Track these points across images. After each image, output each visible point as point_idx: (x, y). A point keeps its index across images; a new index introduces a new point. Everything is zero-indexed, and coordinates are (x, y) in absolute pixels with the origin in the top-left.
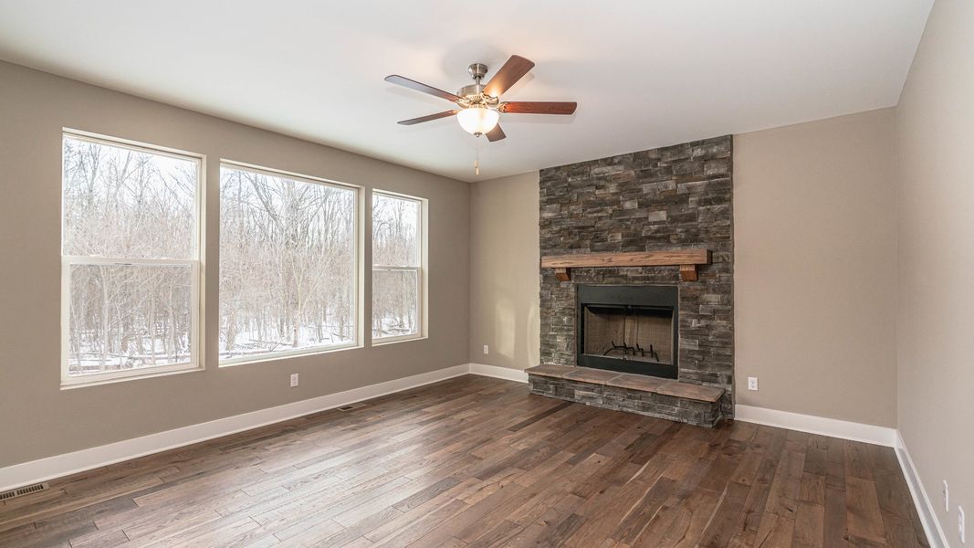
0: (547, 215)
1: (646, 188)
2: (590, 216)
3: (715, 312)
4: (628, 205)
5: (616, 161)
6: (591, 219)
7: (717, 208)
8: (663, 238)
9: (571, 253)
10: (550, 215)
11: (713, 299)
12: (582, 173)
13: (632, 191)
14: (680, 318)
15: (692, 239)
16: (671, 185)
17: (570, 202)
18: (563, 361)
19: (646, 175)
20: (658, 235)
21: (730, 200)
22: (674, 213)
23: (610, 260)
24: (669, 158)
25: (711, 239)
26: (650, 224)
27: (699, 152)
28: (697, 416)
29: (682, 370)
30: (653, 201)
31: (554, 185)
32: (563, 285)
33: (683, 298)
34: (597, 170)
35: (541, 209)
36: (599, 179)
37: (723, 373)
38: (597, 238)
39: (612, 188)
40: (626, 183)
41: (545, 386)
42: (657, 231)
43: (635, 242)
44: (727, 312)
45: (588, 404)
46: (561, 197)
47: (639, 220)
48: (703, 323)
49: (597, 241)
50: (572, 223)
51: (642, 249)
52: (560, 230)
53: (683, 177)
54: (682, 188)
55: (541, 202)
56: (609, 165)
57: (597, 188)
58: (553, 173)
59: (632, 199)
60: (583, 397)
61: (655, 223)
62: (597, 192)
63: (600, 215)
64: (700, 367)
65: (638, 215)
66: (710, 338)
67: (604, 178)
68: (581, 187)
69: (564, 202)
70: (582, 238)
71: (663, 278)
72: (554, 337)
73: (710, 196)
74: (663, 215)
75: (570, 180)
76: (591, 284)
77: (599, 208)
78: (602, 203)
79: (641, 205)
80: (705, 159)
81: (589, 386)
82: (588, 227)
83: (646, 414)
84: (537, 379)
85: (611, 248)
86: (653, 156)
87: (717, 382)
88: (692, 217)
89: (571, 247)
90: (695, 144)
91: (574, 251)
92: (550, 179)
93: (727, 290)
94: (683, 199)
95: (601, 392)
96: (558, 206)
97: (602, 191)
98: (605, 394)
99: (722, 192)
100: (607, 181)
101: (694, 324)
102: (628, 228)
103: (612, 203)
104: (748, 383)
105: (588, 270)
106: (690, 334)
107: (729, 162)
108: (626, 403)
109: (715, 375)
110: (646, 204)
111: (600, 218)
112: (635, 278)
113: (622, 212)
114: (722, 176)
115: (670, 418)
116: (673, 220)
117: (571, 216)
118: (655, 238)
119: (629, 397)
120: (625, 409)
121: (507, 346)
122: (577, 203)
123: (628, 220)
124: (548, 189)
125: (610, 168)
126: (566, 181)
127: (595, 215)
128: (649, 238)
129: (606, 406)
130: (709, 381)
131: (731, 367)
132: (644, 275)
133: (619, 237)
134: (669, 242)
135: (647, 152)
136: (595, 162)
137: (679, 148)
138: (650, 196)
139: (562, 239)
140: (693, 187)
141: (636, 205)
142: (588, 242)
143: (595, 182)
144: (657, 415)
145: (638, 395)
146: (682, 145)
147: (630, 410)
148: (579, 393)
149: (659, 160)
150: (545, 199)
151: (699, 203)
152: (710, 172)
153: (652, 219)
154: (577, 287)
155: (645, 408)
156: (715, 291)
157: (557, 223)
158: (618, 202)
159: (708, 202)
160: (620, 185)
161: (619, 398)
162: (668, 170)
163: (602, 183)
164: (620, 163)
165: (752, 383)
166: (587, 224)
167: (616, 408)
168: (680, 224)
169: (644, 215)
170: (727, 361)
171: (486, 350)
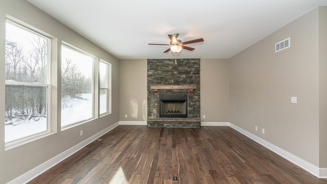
0: (150, 73)
1: (180, 69)
2: (164, 74)
3: (197, 100)
4: (175, 73)
5: (172, 60)
6: (164, 75)
7: (197, 75)
8: (184, 82)
9: (158, 85)
10: (151, 73)
11: (196, 97)
12: (162, 62)
13: (176, 69)
14: (188, 102)
15: (191, 83)
16: (186, 69)
17: (158, 70)
18: (155, 117)
19: (180, 65)
20: (183, 81)
21: (200, 74)
22: (187, 76)
23: (172, 87)
24: (186, 61)
25: (196, 83)
26: (181, 78)
27: (193, 61)
28: (197, 126)
29: (189, 115)
31: (152, 64)
32: (156, 94)
33: (189, 97)
34: (166, 62)
35: (148, 71)
36: (167, 64)
37: (198, 115)
38: (166, 81)
39: (171, 67)
40: (174, 67)
41: (154, 124)
42: (183, 80)
43: (177, 83)
44: (199, 100)
45: (168, 127)
46: (155, 68)
47: (178, 77)
48: (194, 103)
50: (158, 76)
51: (179, 85)
52: (154, 78)
53: (189, 67)
54: (189, 70)
55: (148, 69)
56: (170, 61)
57: (166, 67)
58: (152, 61)
59: (176, 71)
61: (182, 78)
63: (167, 74)
64: (193, 114)
65: (178, 75)
66: (195, 107)
67: (168, 64)
68: (162, 66)
69: (156, 70)
70: (162, 81)
71: (184, 92)
72: (153, 110)
73: (195, 72)
74: (184, 76)
76: (164, 94)
77: (167, 73)
78: (167, 71)
80: (194, 63)
81: (168, 122)
82: (163, 78)
83: (184, 127)
84: (151, 123)
85: (170, 84)
86: (182, 60)
87: (197, 117)
88: (191, 77)
89: (158, 83)
90: (192, 59)
91: (159, 84)
92: (151, 62)
93: (199, 95)
94: (189, 73)
95: (172, 124)
96: (154, 71)
97: (168, 68)
99: (198, 72)
101: (192, 103)
102: (175, 79)
103: (170, 72)
104: (203, 117)
105: (163, 90)
106: (191, 106)
107: (199, 65)
108: (179, 125)
109: (197, 116)
110: (180, 73)
111: (167, 75)
112: (177, 92)
113: (173, 74)
114: (198, 68)
115: (190, 127)
116: (187, 77)
117: (158, 74)
119: (180, 124)
120: (178, 127)
121: (135, 114)
122: (160, 70)
123: (175, 77)
124: (150, 65)
125: (170, 62)
126: (157, 64)
127: (165, 74)
128: (181, 82)
130: (195, 117)
131: (200, 113)
132: (179, 91)
133: (173, 81)
134: (186, 83)
135: (180, 59)
136: (166, 60)
137: (188, 60)
138: (181, 71)
139: (155, 80)
140: (192, 70)
141: (177, 73)
143: (166, 65)
144: (187, 127)
145: (182, 123)
146: (189, 59)
147: (180, 127)
148: (165, 125)
149: (183, 62)
150: (149, 68)
151: (193, 74)
152: (195, 67)
153: (181, 77)
154: (160, 95)
155: (184, 126)
156: (196, 96)
157: (154, 76)
158: (172, 71)
159: (195, 74)
160: (173, 67)
161: (177, 125)
162: (186, 65)
163: (168, 66)
165: (204, 117)
167: (176, 127)
168: (189, 79)
170: (199, 112)
171: (126, 116)
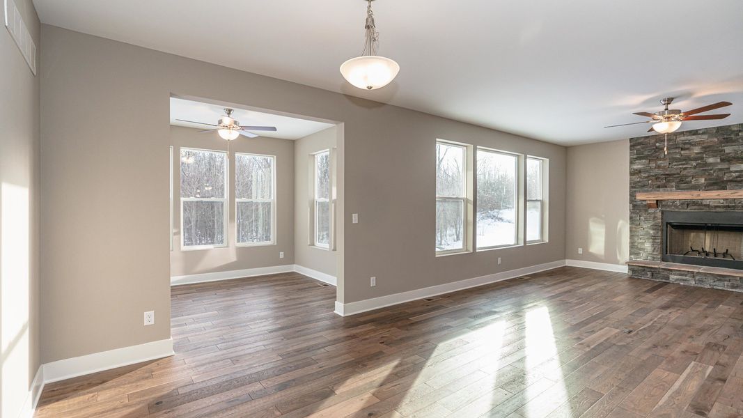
0: (635, 167)
1: (728, 149)
2: (675, 167)
4: (711, 160)
5: (701, 132)
6: (677, 169)
9: (658, 191)
10: (639, 167)
13: (715, 151)
17: (658, 158)
18: (650, 258)
19: (728, 141)
20: (739, 179)
26: (732, 172)
30: (734, 158)
31: (643, 148)
32: (651, 211)
34: (682, 138)
35: (631, 163)
36: (684, 144)
38: (682, 181)
39: (697, 150)
40: (709, 146)
41: (643, 273)
42: (738, 177)
43: (718, 184)
45: (682, 284)
46: (649, 155)
47: (721, 170)
49: (682, 182)
50: (661, 172)
51: (724, 188)
52: (649, 176)
55: (631, 159)
56: (694, 135)
57: (682, 149)
58: (642, 140)
59: (714, 156)
60: (678, 279)
61: (736, 172)
62: (682, 152)
63: (684, 166)
65: (719, 167)
67: (690, 143)
69: (652, 158)
70: (668, 181)
72: (642, 243)
75: (657, 144)
76: (677, 210)
77: (684, 162)
78: (687, 159)
79: (722, 160)
81: (683, 273)
82: (674, 174)
83: (734, 290)
84: (636, 268)
85: (696, 187)
89: (659, 187)
91: (661, 189)
92: (639, 144)
95: (693, 277)
96: (647, 161)
97: (687, 152)
98: (697, 278)
100: (692, 145)
102: (710, 175)
103: (695, 159)
105: (674, 201)
108: (716, 283)
110: (727, 160)
111: (685, 169)
112: (718, 206)
113: (706, 164)
117: (659, 167)
118: (736, 181)
119: (719, 280)
120: (714, 287)
121: (597, 248)
122: (664, 159)
123: (711, 170)
124: (638, 150)
125: (694, 137)
126: (654, 145)
127: (680, 166)
128: (731, 181)
129: (699, 285)
132: (725, 204)
133: (702, 180)
135: (730, 126)
139: (650, 182)
141: (719, 160)
142: (674, 184)
143: (681, 146)
145: (727, 279)
147: (721, 288)
148: (673, 278)
150: (635, 157)
153: (733, 169)
154: (663, 212)
155: (733, 287)
157: (646, 172)
158: (702, 158)
160: (704, 148)
161: (710, 280)
163: (686, 146)
164: (704, 133)
166: (673, 172)
167: (708, 287)
169: (726, 166)
171: (580, 251)
